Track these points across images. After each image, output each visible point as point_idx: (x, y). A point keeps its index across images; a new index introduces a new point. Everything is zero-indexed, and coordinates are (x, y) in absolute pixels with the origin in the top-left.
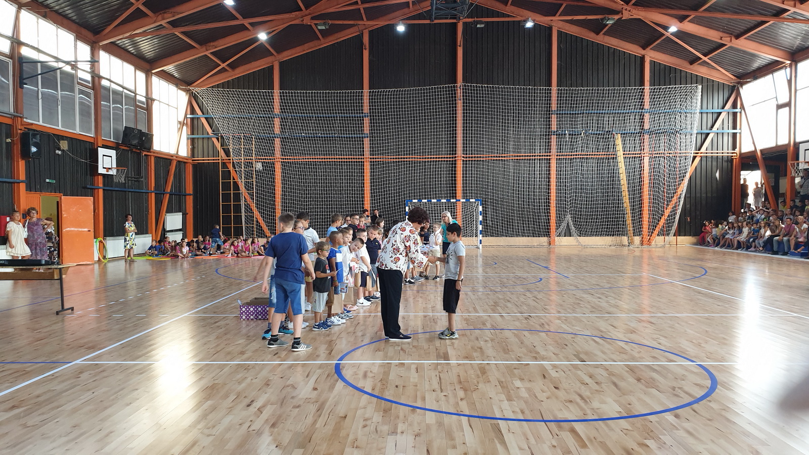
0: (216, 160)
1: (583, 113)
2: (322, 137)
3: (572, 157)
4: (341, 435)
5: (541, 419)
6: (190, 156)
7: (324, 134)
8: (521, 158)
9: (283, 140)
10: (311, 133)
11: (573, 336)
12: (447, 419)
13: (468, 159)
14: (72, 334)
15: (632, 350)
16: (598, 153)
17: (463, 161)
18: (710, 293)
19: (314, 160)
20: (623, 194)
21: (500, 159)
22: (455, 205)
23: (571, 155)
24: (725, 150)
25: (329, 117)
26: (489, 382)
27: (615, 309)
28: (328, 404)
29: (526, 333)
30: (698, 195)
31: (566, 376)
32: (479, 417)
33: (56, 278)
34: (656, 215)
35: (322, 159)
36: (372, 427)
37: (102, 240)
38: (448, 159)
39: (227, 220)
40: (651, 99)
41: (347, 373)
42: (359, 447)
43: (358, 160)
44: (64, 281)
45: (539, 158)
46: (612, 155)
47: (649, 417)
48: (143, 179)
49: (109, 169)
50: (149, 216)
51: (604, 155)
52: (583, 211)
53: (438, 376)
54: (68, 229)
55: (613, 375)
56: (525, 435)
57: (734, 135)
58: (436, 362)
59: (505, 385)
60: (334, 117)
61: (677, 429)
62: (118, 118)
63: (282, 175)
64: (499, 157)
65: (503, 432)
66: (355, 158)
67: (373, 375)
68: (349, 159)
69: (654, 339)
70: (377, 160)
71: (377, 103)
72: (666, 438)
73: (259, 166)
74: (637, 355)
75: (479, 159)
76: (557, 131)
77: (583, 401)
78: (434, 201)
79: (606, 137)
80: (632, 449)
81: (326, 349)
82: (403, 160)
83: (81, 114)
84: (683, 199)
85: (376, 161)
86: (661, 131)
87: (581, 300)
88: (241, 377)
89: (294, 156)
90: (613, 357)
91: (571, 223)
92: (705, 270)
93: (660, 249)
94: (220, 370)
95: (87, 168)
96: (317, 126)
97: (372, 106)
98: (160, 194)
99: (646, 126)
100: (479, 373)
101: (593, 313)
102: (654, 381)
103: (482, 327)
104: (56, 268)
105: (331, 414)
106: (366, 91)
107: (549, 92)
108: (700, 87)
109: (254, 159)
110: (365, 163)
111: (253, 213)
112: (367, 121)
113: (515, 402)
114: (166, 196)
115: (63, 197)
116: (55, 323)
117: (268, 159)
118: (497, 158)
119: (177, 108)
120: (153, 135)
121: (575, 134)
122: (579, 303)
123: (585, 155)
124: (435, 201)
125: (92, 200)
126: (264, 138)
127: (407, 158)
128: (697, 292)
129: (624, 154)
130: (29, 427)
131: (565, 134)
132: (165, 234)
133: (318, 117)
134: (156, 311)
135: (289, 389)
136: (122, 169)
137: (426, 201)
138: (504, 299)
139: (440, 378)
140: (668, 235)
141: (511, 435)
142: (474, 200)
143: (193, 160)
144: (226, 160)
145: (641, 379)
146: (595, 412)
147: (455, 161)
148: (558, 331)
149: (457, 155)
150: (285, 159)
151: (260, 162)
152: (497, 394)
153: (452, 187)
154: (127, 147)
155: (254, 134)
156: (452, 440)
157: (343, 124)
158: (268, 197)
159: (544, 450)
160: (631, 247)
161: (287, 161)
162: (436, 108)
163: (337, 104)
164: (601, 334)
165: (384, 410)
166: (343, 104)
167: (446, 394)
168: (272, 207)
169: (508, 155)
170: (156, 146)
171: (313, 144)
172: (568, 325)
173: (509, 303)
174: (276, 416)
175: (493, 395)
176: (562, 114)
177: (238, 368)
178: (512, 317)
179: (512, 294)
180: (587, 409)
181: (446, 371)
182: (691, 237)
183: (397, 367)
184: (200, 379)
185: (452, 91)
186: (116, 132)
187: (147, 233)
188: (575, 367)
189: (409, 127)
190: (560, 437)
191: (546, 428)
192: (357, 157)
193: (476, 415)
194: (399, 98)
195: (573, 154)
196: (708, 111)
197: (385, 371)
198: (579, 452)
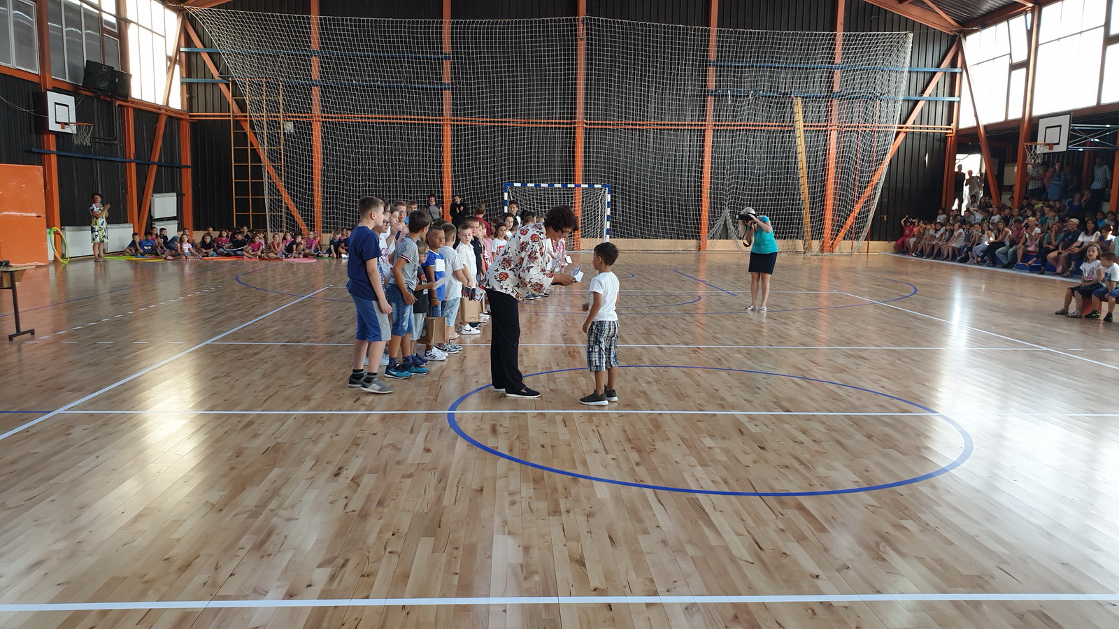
0: (225, 116)
1: (753, 67)
2: (382, 87)
3: (736, 128)
4: (483, 516)
5: (754, 492)
6: (186, 109)
7: (385, 82)
8: (666, 127)
9: (325, 90)
10: (366, 81)
11: (764, 376)
12: (625, 492)
13: (592, 126)
15: (848, 395)
16: (770, 124)
18: (929, 319)
19: (371, 120)
20: (801, 181)
21: (637, 127)
22: (573, 192)
23: (734, 126)
24: (938, 125)
25: (392, 58)
26: (668, 439)
27: (811, 340)
28: (452, 471)
29: (700, 371)
30: (899, 185)
31: (771, 431)
32: (667, 489)
33: (6, 286)
34: (843, 209)
35: (382, 119)
36: (523, 504)
37: (59, 231)
38: (565, 126)
39: (243, 205)
40: (845, 50)
41: (469, 428)
42: (512, 534)
43: (435, 122)
44: (18, 290)
45: (690, 128)
46: (789, 126)
47: (897, 488)
48: (117, 142)
49: (66, 124)
50: (129, 197)
51: (779, 126)
53: (595, 430)
54: (6, 213)
55: (834, 430)
56: (738, 514)
57: (951, 104)
59: (692, 444)
60: (400, 58)
62: (75, 47)
63: (323, 142)
64: (636, 125)
65: (707, 510)
66: (429, 119)
67: (505, 430)
68: (422, 120)
69: (874, 381)
70: (463, 123)
71: (464, 39)
72: (927, 517)
73: (289, 127)
74: (857, 403)
75: (608, 127)
76: (716, 90)
77: (803, 466)
78: (544, 185)
79: (781, 102)
80: (887, 533)
81: (428, 394)
82: (499, 124)
83: (18, 39)
84: (880, 190)
85: (461, 125)
86: (856, 95)
87: (762, 327)
88: (315, 433)
89: (341, 113)
90: (826, 405)
91: (730, 221)
92: (914, 287)
93: (847, 258)
94: (280, 423)
95: (30, 124)
96: (376, 71)
97: (456, 43)
98: (142, 164)
99: (836, 89)
100: (651, 426)
101: (782, 344)
102: (890, 438)
103: (638, 363)
104: (4, 272)
105: (460, 486)
106: (447, 21)
107: (707, 34)
108: (911, 35)
109: (281, 117)
110: (445, 128)
111: (281, 196)
112: (447, 65)
113: (711, 468)
114: (153, 167)
116: (10, 353)
117: (302, 117)
118: (632, 127)
119: (164, 37)
120: (129, 76)
121: (740, 96)
122: (761, 331)
124: (546, 185)
125: (41, 170)
126: (297, 86)
127: (506, 122)
128: (912, 317)
129: (804, 126)
131: (727, 96)
132: (152, 224)
133: (377, 57)
134: (162, 336)
135: (389, 451)
136: (86, 126)
137: (533, 185)
138: (657, 324)
139: (599, 434)
140: (858, 238)
141: (718, 514)
142: (600, 186)
143: (191, 116)
144: (241, 116)
145: (872, 436)
146: (823, 482)
147: (575, 128)
148: (743, 369)
149: (577, 121)
150: (328, 117)
151: (291, 121)
152: (684, 456)
153: (570, 166)
154: (92, 92)
155: (281, 79)
156: (641, 522)
157: (413, 68)
158: (303, 173)
159: (770, 534)
160: (808, 255)
161: (330, 120)
162: (548, 51)
163: (405, 38)
164: (802, 373)
165: (534, 480)
166: (413, 38)
167: (615, 457)
168: (309, 188)
169: (648, 122)
170: (137, 92)
171: (369, 97)
172: (753, 360)
173: (665, 330)
174: (381, 491)
175: (678, 457)
176: (724, 66)
177: (306, 420)
178: (675, 349)
179: (667, 317)
180: (812, 478)
181: (605, 424)
182: (887, 242)
183: (536, 419)
184: (255, 436)
185: (571, 26)
186: (73, 69)
187: (126, 222)
188: (779, 418)
189: (509, 77)
190: (787, 517)
191: (764, 504)
192: (434, 117)
193: (662, 485)
194: (496, 33)
195: (736, 123)
196: (919, 69)
197: (520, 425)
198: (818, 538)
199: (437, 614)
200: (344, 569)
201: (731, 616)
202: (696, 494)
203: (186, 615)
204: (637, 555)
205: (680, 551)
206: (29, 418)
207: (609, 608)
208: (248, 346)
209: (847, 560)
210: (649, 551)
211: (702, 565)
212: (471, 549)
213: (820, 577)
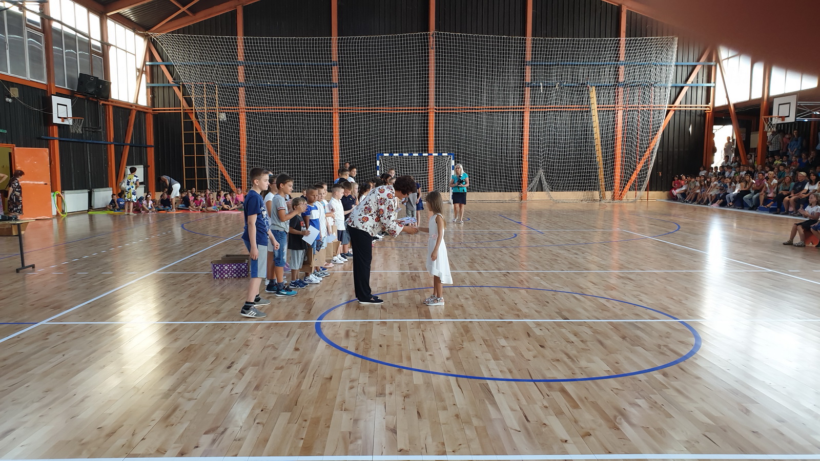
0: (178, 110)
1: (558, 65)
2: (289, 87)
3: (546, 110)
4: (328, 397)
5: (530, 379)
6: (150, 105)
7: (291, 83)
8: (495, 110)
9: (248, 90)
10: (277, 83)
11: (553, 293)
12: (435, 379)
13: (440, 111)
14: (35, 293)
15: (614, 307)
16: (572, 106)
17: (436, 113)
18: (685, 249)
19: (281, 111)
20: (596, 148)
21: (474, 111)
22: (427, 159)
23: (545, 108)
24: (699, 105)
25: (296, 65)
26: (474, 340)
27: (593, 266)
28: (312, 364)
29: (506, 290)
30: (671, 150)
31: (550, 334)
32: (466, 377)
33: (14, 234)
34: (628, 169)
35: (289, 109)
36: (359, 389)
37: (60, 194)
38: (421, 111)
39: (190, 173)
40: (627, 51)
41: (328, 333)
42: (348, 410)
43: (326, 111)
44: (23, 237)
45: (512, 110)
46: (586, 108)
47: (637, 376)
48: (101, 130)
49: (65, 118)
50: (109, 169)
51: (578, 108)
52: (556, 165)
53: (421, 334)
55: (598, 333)
56: (515, 395)
57: (708, 89)
58: (418, 320)
59: (490, 344)
60: (301, 65)
61: (667, 388)
62: (72, 64)
63: (247, 127)
64: (472, 109)
65: (493, 393)
66: (323, 109)
67: (355, 334)
68: (317, 109)
69: (635, 296)
70: (347, 111)
71: (347, 50)
72: (657, 398)
73: (223, 117)
74: (620, 313)
75: (452, 111)
76: (531, 83)
77: (570, 360)
78: (406, 155)
79: (580, 90)
80: (624, 409)
81: (305, 308)
82: (373, 111)
83: (31, 59)
84: (656, 154)
85: (345, 113)
86: (636, 84)
87: (558, 256)
88: (219, 337)
89: (259, 106)
90: (595, 314)
91: (543, 178)
92: (678, 225)
93: (632, 204)
94: (195, 330)
95: (40, 118)
96: (284, 75)
97: (341, 54)
98: (119, 145)
99: (621, 79)
100: (462, 331)
101: (571, 269)
102: (639, 339)
103: (461, 284)
104: (14, 224)
105: (316, 375)
106: (335, 38)
107: (524, 42)
108: (676, 39)
109: (217, 109)
110: (334, 115)
111: (218, 166)
112: (335, 70)
113: (501, 361)
114: (126, 147)
115: (15, 148)
116: (16, 282)
117: (232, 109)
118: (470, 111)
119: (135, 55)
120: (110, 83)
121: (549, 87)
122: (556, 259)
123: (559, 108)
125: (48, 151)
126: (228, 88)
127: (377, 110)
128: (672, 248)
129: (598, 107)
131: (539, 86)
133: (284, 65)
134: (123, 268)
135: (269, 350)
136: (78, 119)
137: (397, 155)
138: (480, 256)
139: (423, 337)
140: (640, 189)
141: (501, 396)
142: (446, 154)
143: (153, 110)
144: (189, 110)
145: (626, 337)
146: (583, 371)
147: (428, 113)
148: (539, 288)
149: (429, 107)
150: (250, 109)
151: (224, 112)
152: (483, 352)
153: (426, 140)
154: (83, 95)
155: (217, 82)
156: (442, 401)
157: (311, 73)
158: (233, 149)
159: (537, 411)
160: (602, 202)
161: (252, 111)
162: (408, 58)
163: (304, 51)
164: (582, 290)
165: (370, 371)
166: (310, 51)
167: (432, 353)
168: (237, 160)
169: (482, 107)
170: (114, 95)
171: (280, 94)
172: (547, 281)
173: (486, 260)
174: (259, 379)
175: (478, 353)
176: (537, 65)
177: (214, 328)
178: (490, 273)
179: (488, 250)
180: (575, 368)
181: (429, 329)
182: (662, 192)
183: (379, 326)
184: (176, 340)
186: (70, 79)
187: (107, 187)
188: (559, 324)
189: (380, 77)
190: (551, 397)
191: (536, 387)
192: (326, 108)
193: (463, 374)
194: (369, 46)
195: (547, 107)
196: (683, 64)
197: (367, 330)
198: (572, 412)
200: (223, 435)
202: (487, 380)
204: (435, 424)
205: (469, 422)
206: (22, 327)
208: (182, 275)
209: (590, 429)
210: (445, 423)
211: (482, 433)
212: (316, 422)
213: (568, 442)
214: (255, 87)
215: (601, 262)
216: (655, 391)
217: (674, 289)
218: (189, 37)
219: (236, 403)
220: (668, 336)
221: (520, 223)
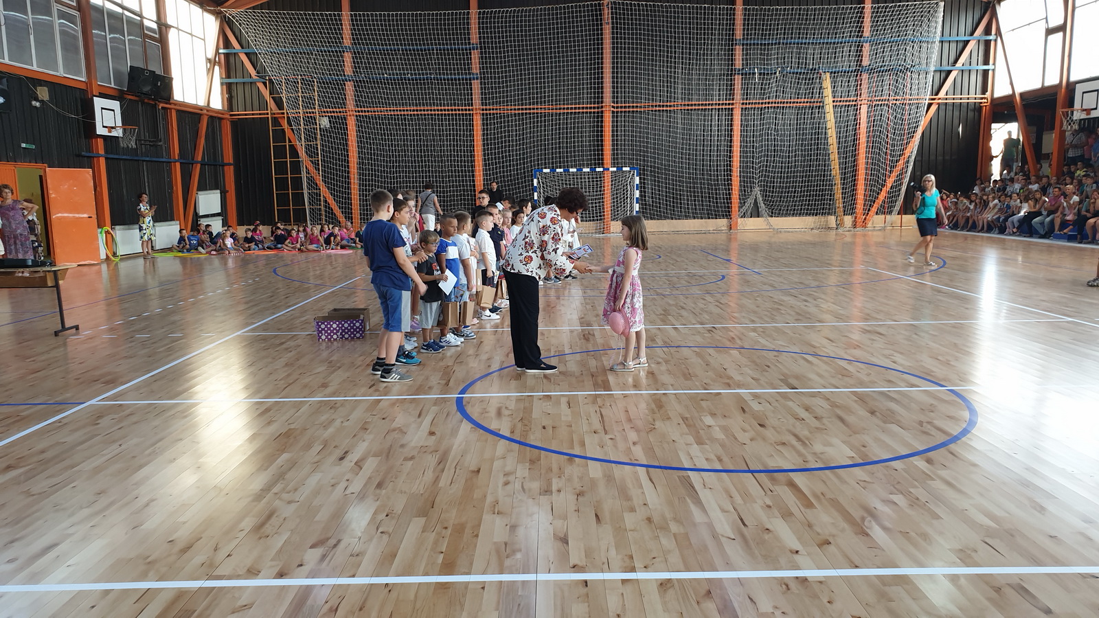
0: (264, 114)
1: (779, 43)
2: (413, 80)
3: (764, 106)
4: (475, 496)
5: (747, 469)
6: (226, 109)
7: (415, 74)
8: (693, 107)
9: (358, 85)
10: (397, 74)
11: (775, 353)
12: (618, 471)
13: (619, 110)
14: (80, 363)
15: (859, 372)
16: (799, 100)
18: (953, 292)
19: (402, 113)
20: (832, 157)
21: (665, 109)
22: (602, 176)
23: (762, 103)
24: (972, 95)
25: (422, 50)
26: (669, 418)
27: (829, 316)
28: (453, 453)
29: (711, 351)
30: (933, 158)
31: (773, 409)
32: (660, 467)
33: (50, 284)
34: (875, 184)
35: (414, 111)
36: (516, 485)
37: (110, 230)
38: (592, 110)
39: (283, 200)
40: (873, 23)
41: (474, 412)
42: (501, 513)
43: (464, 112)
44: (62, 288)
45: (717, 107)
46: (817, 102)
47: (895, 464)
48: (162, 143)
49: (112, 128)
50: (174, 195)
51: (807, 102)
52: (777, 181)
53: (598, 412)
54: (60, 215)
55: (837, 406)
56: (727, 492)
57: (986, 73)
58: (594, 393)
59: (692, 423)
60: (429, 50)
61: (934, 480)
62: (119, 54)
63: (357, 135)
64: (663, 106)
65: (696, 488)
66: (461, 109)
67: (510, 412)
68: (452, 110)
69: (887, 357)
70: (492, 112)
71: (491, 28)
72: (919, 492)
73: (325, 122)
74: (866, 379)
75: (635, 110)
76: (743, 69)
77: (800, 443)
78: (573, 170)
79: (810, 78)
80: (875, 508)
81: (441, 378)
82: (528, 111)
83: (65, 48)
84: (912, 164)
85: (490, 114)
86: (886, 68)
87: (782, 305)
88: (328, 419)
89: (373, 107)
90: (833, 381)
91: (760, 199)
92: (944, 261)
93: (879, 233)
94: (295, 410)
95: (79, 129)
96: (405, 64)
97: (484, 33)
98: (186, 163)
99: (865, 62)
100: (653, 406)
101: (799, 321)
102: (892, 413)
104: (49, 271)
105: (458, 468)
106: (474, 11)
107: (732, 13)
108: (942, 4)
109: (317, 112)
110: (475, 117)
111: (320, 189)
112: (475, 55)
113: (707, 446)
114: (196, 166)
115: (48, 169)
116: (55, 348)
117: (337, 112)
118: (659, 108)
119: (204, 40)
120: (171, 79)
121: (767, 74)
122: (779, 309)
123: (781, 103)
124: (575, 170)
125: (91, 173)
126: (330, 82)
127: (534, 109)
128: (935, 291)
129: (834, 101)
130: (33, 495)
131: (754, 74)
132: (197, 221)
133: (406, 50)
134: (197, 328)
135: (395, 435)
136: (130, 129)
137: (562, 170)
138: (676, 305)
139: (601, 415)
140: (890, 213)
141: (707, 491)
142: (628, 169)
143: (231, 115)
144: (278, 114)
145: (875, 411)
146: (819, 458)
147: (602, 112)
148: (755, 348)
149: (604, 104)
150: (362, 111)
151: (326, 116)
152: (682, 434)
153: (598, 150)
154: (136, 96)
155: (315, 76)
156: (629, 500)
157: (442, 60)
158: (339, 166)
159: (756, 512)
160: (840, 230)
161: (363, 114)
162: (574, 37)
163: (433, 30)
164: (814, 350)
165: (530, 460)
166: (441, 30)
167: (613, 437)
168: (345, 181)
169: (676, 103)
170: (178, 95)
171: (400, 90)
172: (768, 339)
173: (683, 310)
174: (382, 473)
175: (675, 436)
176: (750, 44)
178: (690, 329)
179: (687, 298)
180: (807, 454)
181: (609, 404)
183: (541, 401)
184: (269, 423)
185: (596, 10)
186: (118, 74)
187: (172, 219)
188: (784, 396)
189: (536, 64)
190: (775, 493)
191: (755, 481)
192: (464, 108)
193: (656, 464)
194: (521, 21)
195: (764, 101)
196: (951, 39)
197: (526, 408)
198: (804, 513)
199: (417, 592)
200: (335, 549)
201: (703, 592)
202: (689, 472)
203: (181, 593)
204: (620, 531)
205: (664, 528)
206: (63, 409)
207: (585, 584)
208: (276, 336)
209: (830, 535)
210: (633, 529)
211: (683, 542)
212: (459, 529)
213: (799, 553)
214: (367, 81)
215: (841, 312)
216: (916, 483)
217: (939, 347)
218: (276, 14)
219: (353, 506)
220: (932, 409)
221: (728, 260)
